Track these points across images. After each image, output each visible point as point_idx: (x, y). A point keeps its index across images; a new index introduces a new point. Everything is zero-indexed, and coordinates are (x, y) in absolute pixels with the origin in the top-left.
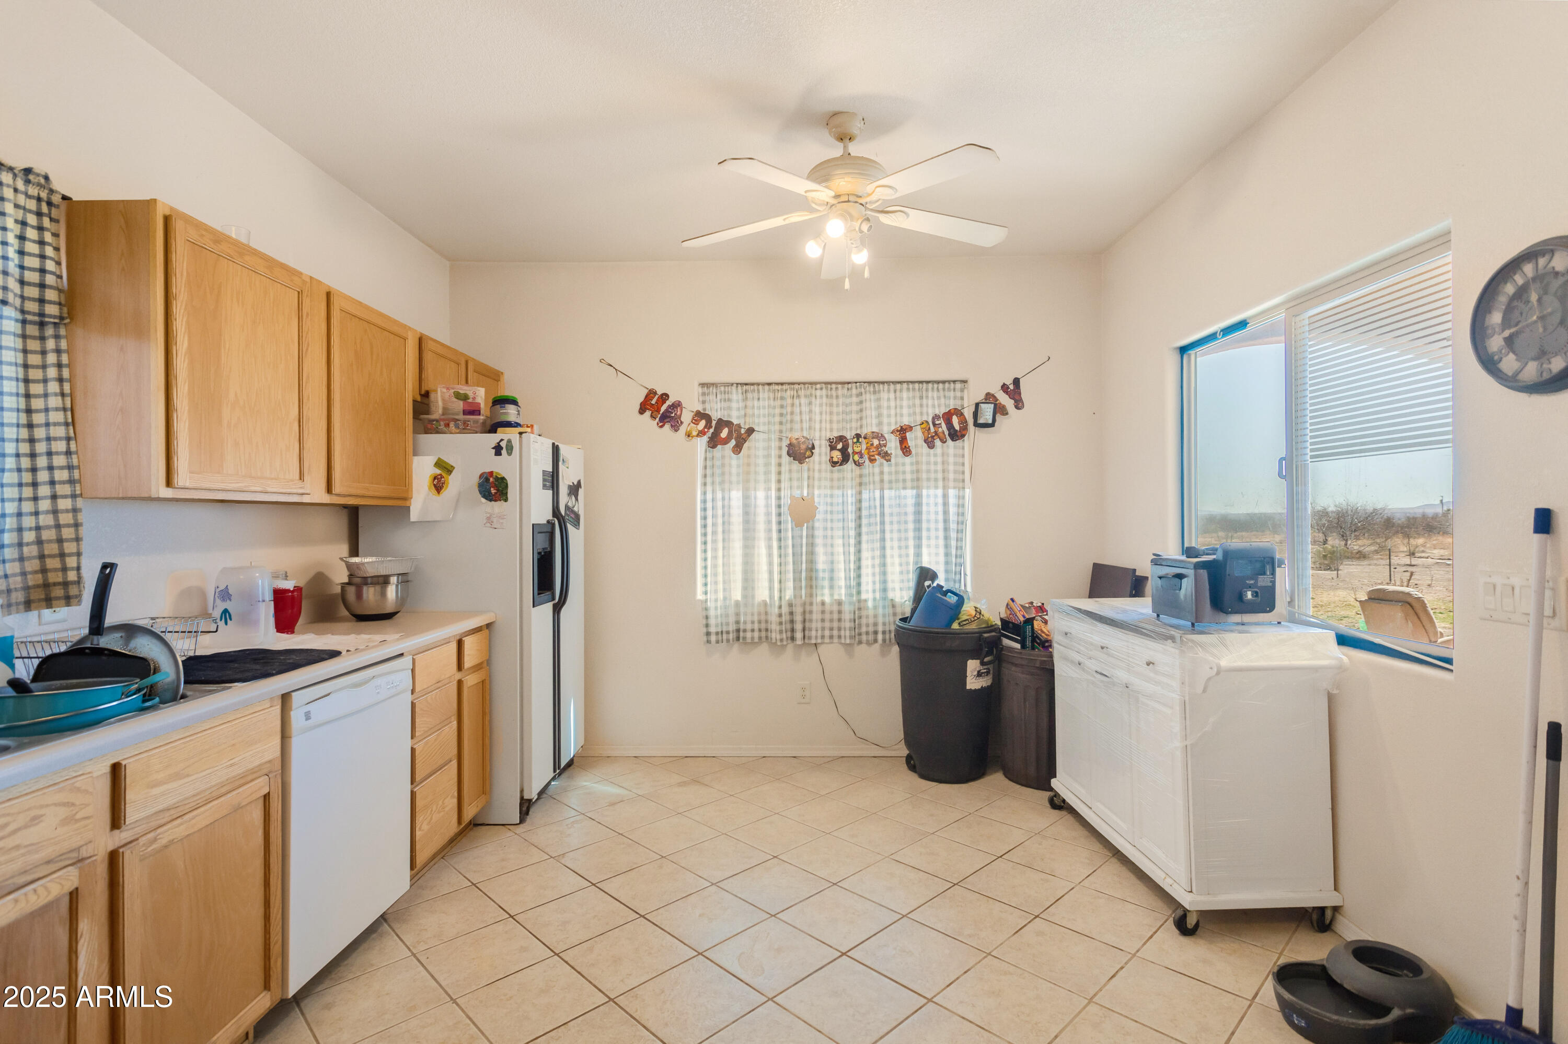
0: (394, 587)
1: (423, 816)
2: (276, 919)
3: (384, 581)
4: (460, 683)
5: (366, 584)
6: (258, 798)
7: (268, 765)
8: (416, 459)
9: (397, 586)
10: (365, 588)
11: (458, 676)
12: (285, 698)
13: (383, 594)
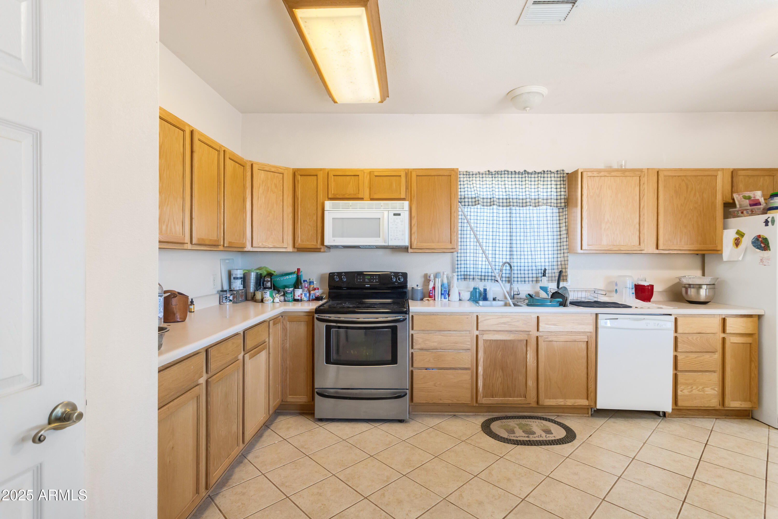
0: (704, 290)
1: (684, 387)
2: (590, 381)
3: (699, 287)
4: (724, 339)
5: (690, 287)
6: (585, 341)
7: (590, 333)
8: (725, 231)
9: (706, 290)
10: (689, 290)
11: (723, 335)
12: (597, 315)
13: (698, 293)
